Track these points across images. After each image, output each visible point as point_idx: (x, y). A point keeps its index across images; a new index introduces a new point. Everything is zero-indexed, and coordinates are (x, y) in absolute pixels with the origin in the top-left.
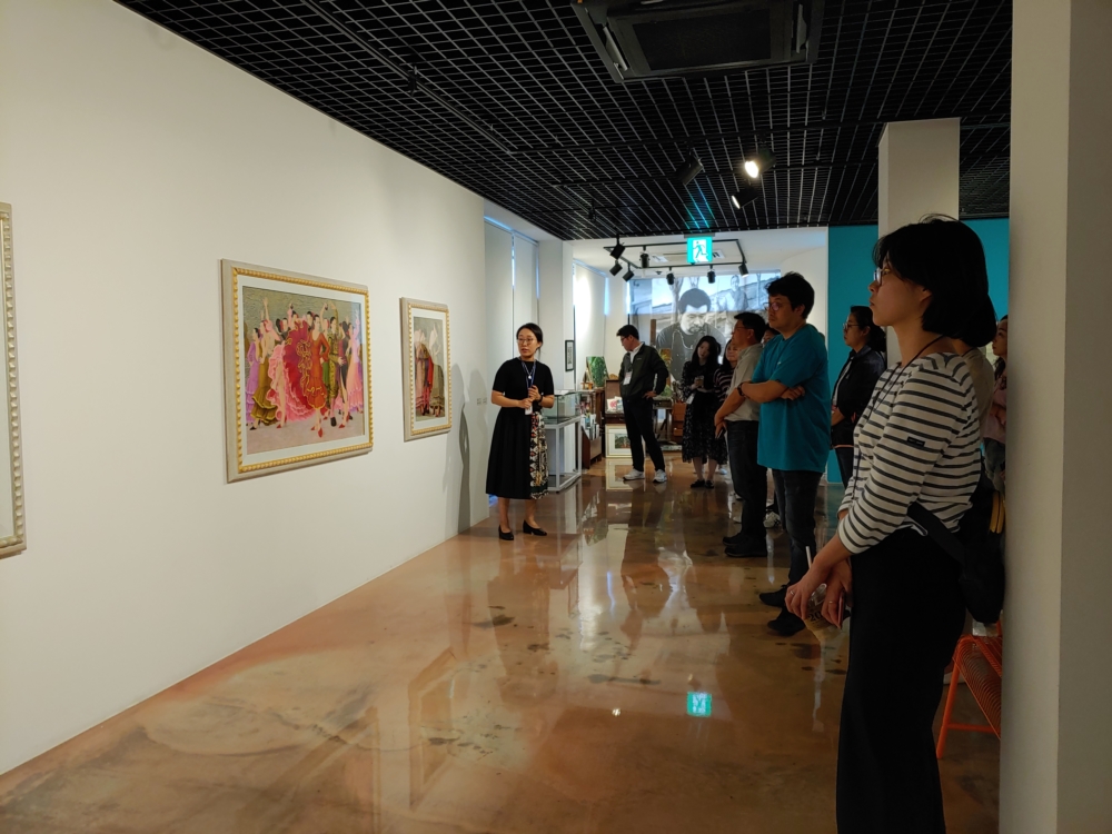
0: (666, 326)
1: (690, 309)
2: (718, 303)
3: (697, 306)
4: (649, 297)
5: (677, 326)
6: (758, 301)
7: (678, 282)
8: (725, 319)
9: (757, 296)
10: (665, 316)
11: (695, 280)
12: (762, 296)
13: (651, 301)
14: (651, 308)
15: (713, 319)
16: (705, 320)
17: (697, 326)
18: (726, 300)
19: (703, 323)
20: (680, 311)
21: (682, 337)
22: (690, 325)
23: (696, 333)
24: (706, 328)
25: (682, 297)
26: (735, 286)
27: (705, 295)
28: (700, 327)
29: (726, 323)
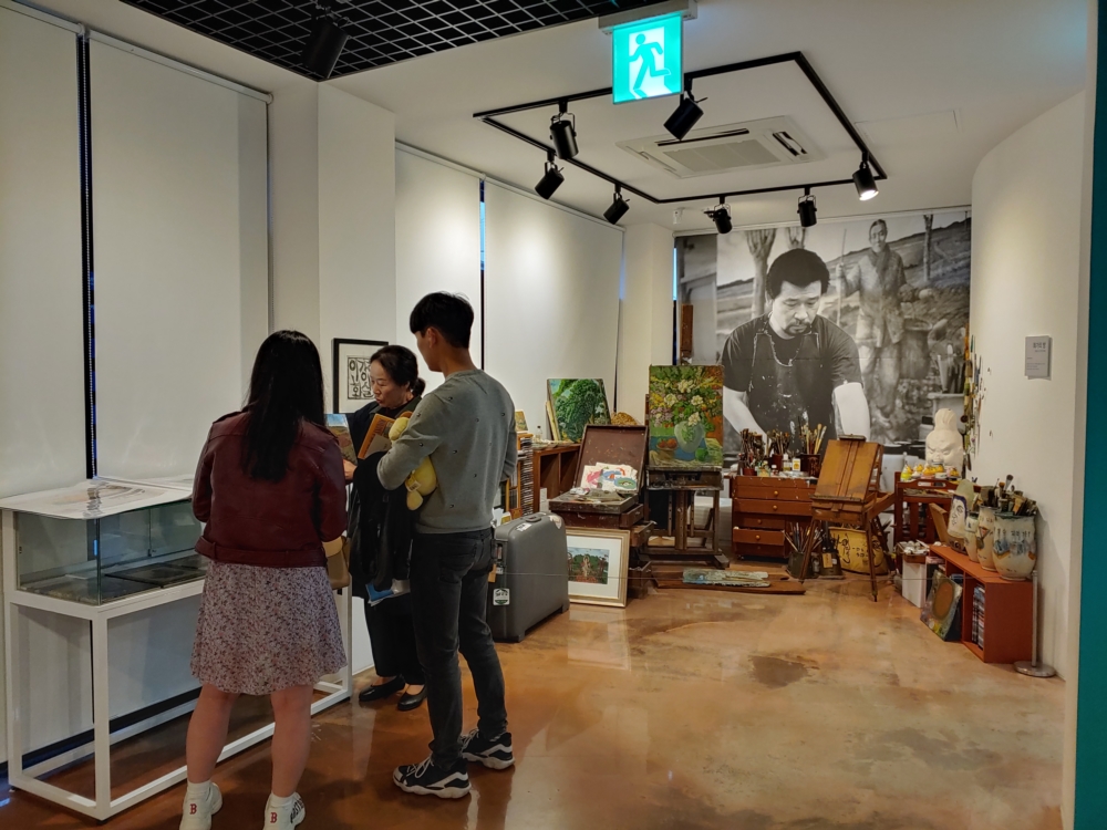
0: (741, 323)
1: (788, 290)
2: (843, 277)
3: (802, 283)
4: (710, 270)
5: (763, 321)
6: (925, 270)
7: (766, 238)
8: (857, 308)
9: (925, 260)
10: (741, 304)
11: (798, 233)
12: (934, 262)
13: (715, 274)
14: (714, 289)
15: (833, 309)
16: (817, 310)
17: (801, 322)
18: (860, 271)
19: (814, 316)
20: (769, 293)
21: (773, 343)
22: (788, 320)
23: (799, 336)
24: (818, 324)
25: (773, 266)
26: (879, 242)
27: (819, 259)
28: (808, 324)
29: (859, 318)
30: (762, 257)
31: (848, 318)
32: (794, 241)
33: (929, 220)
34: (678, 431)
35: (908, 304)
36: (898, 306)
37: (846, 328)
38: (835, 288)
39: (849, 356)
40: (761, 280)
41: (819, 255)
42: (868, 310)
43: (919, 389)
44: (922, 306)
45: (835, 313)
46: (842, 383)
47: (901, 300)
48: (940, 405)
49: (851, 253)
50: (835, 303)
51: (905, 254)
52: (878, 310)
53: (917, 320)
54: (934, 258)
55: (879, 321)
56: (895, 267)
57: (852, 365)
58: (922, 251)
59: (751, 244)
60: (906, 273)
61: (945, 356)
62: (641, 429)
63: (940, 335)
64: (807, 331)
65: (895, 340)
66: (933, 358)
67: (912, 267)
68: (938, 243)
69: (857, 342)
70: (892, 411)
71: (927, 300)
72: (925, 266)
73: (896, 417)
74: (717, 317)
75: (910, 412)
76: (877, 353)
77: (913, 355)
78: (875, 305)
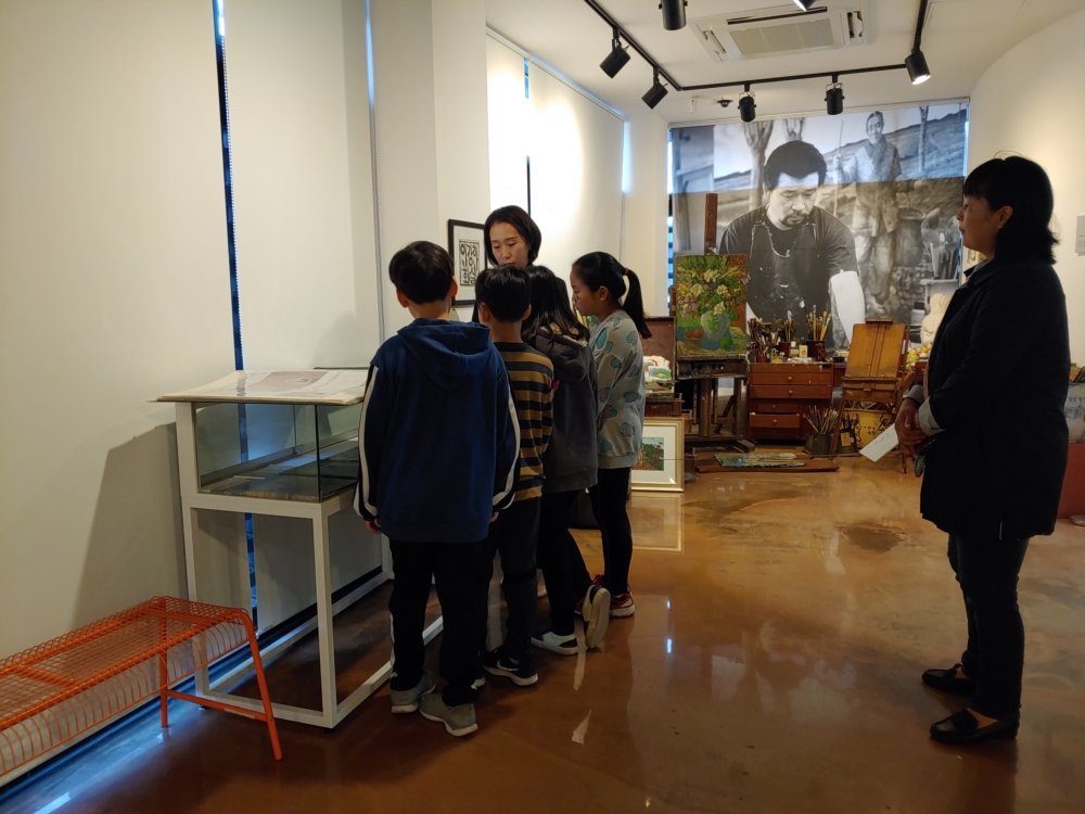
0: (739, 215)
1: (786, 181)
2: (840, 168)
3: (799, 174)
4: (708, 161)
5: (761, 214)
6: (920, 161)
7: (763, 130)
8: (854, 199)
9: (920, 151)
10: (739, 196)
11: (795, 125)
12: (929, 152)
13: (712, 167)
14: (711, 181)
15: (830, 200)
16: (814, 201)
17: (798, 213)
18: (857, 162)
19: (811, 208)
20: (766, 185)
21: (771, 235)
22: (785, 212)
23: (796, 227)
24: (816, 216)
25: (770, 157)
26: (876, 133)
27: (816, 151)
28: (805, 215)
29: (855, 208)
30: (760, 148)
31: (845, 209)
32: (792, 133)
33: (924, 112)
35: (904, 195)
36: (894, 197)
37: (843, 218)
38: (832, 179)
39: (846, 246)
40: (758, 171)
41: (816, 146)
42: (864, 200)
43: (912, 275)
44: (916, 196)
45: (832, 204)
46: (838, 272)
47: (896, 191)
48: (932, 291)
49: (848, 145)
50: (832, 194)
51: (902, 146)
52: (874, 201)
53: (911, 210)
54: (929, 149)
55: (874, 211)
56: (891, 158)
57: (848, 254)
58: (918, 142)
59: (748, 136)
60: (902, 164)
61: (937, 244)
63: (933, 224)
64: (804, 222)
65: (890, 229)
66: (926, 245)
67: (907, 158)
68: (933, 135)
69: (853, 231)
70: (887, 297)
71: (922, 190)
72: (920, 157)
73: (890, 303)
75: (904, 299)
76: (873, 242)
77: (907, 243)
78: (871, 196)
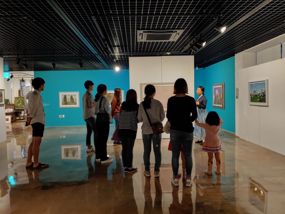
0: (29, 91)
4: (25, 84)
14: (25, 87)
34: (19, 105)
62: (14, 105)
74: (26, 91)
